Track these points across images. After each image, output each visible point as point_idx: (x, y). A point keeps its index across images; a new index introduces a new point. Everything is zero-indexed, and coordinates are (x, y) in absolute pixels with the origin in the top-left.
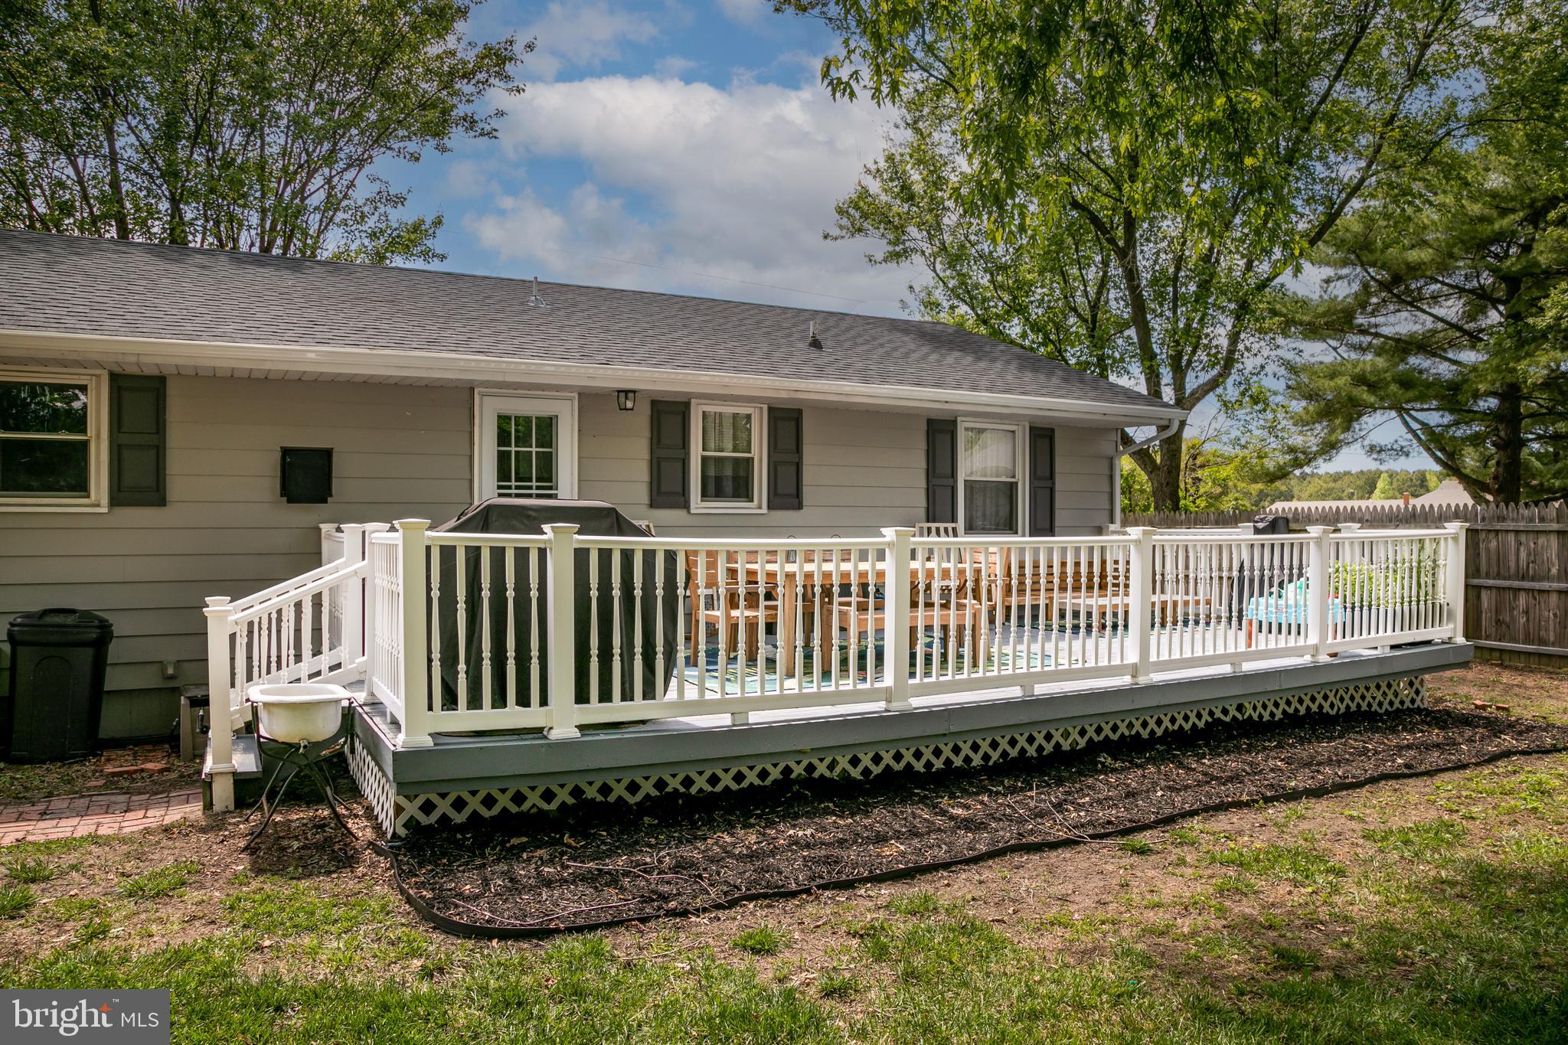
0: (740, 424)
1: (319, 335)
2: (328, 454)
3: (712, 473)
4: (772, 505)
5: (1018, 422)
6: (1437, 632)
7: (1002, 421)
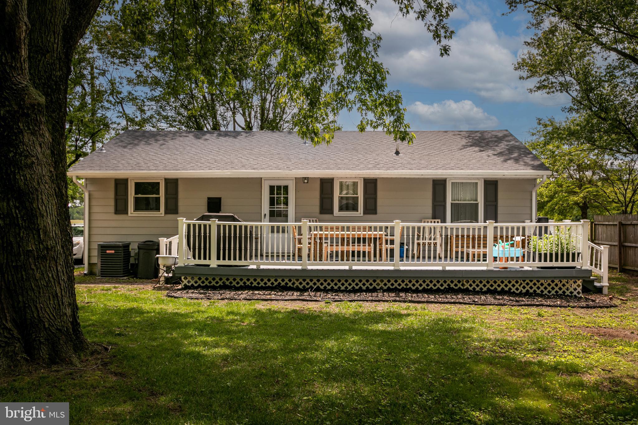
0: (355, 185)
2: (220, 199)
3: (344, 201)
4: (365, 213)
5: (478, 179)
6: (571, 264)
7: (469, 179)
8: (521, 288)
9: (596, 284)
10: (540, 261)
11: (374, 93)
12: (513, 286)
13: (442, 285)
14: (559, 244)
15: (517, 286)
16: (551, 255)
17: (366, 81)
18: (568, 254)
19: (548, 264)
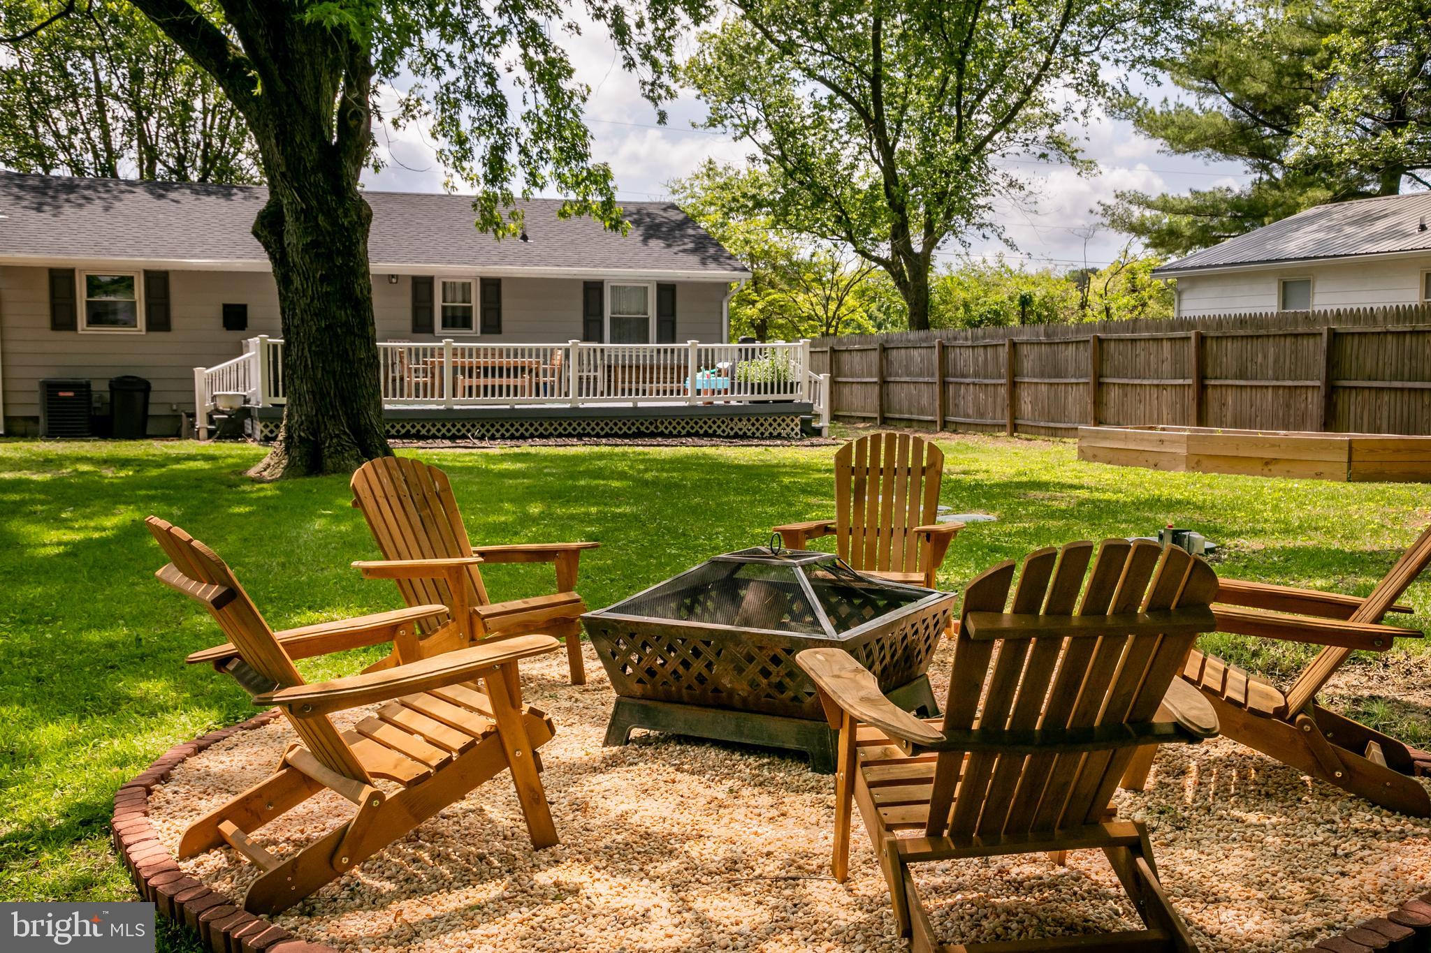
0: (466, 287)
1: (238, 253)
2: (244, 307)
3: (449, 314)
4: (483, 332)
5: (649, 282)
6: (788, 396)
7: (636, 281)
8: (728, 430)
9: (814, 424)
10: (753, 393)
11: (573, 163)
12: (719, 427)
13: (629, 429)
14: (775, 371)
15: (723, 427)
16: (766, 384)
17: (561, 149)
18: (785, 384)
19: (762, 397)
